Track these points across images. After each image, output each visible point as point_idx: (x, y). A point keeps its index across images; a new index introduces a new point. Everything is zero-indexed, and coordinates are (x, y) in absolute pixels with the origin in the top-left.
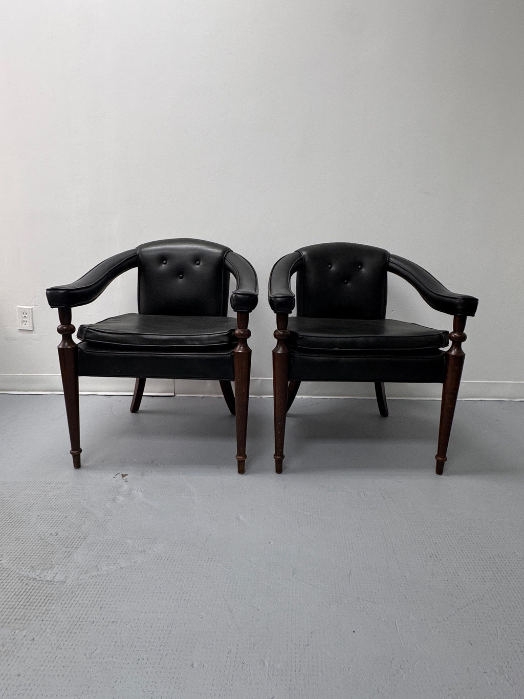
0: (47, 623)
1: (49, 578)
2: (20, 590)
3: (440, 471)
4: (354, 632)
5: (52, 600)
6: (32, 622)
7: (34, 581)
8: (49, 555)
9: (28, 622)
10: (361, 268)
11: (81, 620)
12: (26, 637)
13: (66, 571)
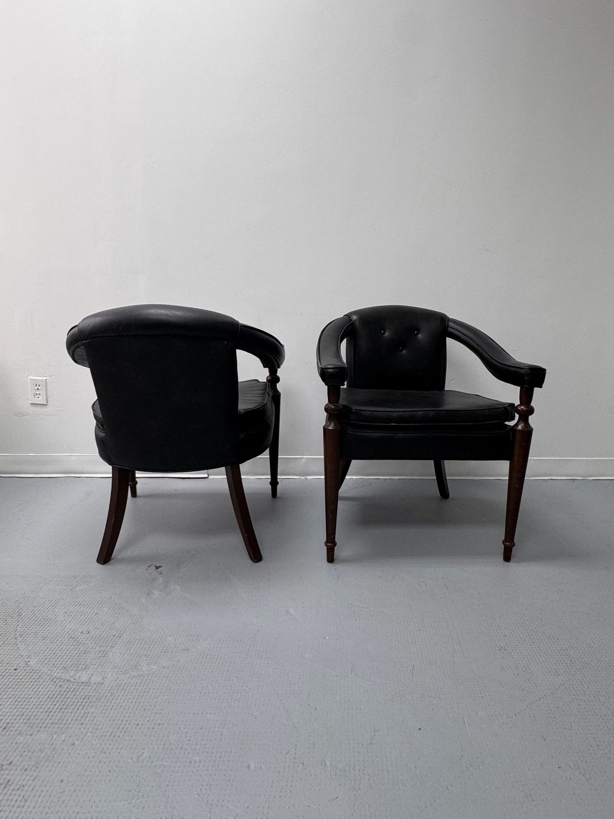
0: (88, 727)
1: (84, 679)
2: (53, 693)
3: (507, 557)
5: (90, 702)
6: (71, 726)
7: (68, 683)
8: (81, 655)
9: (66, 726)
10: (418, 334)
11: (124, 722)
12: (65, 742)
13: (103, 671)
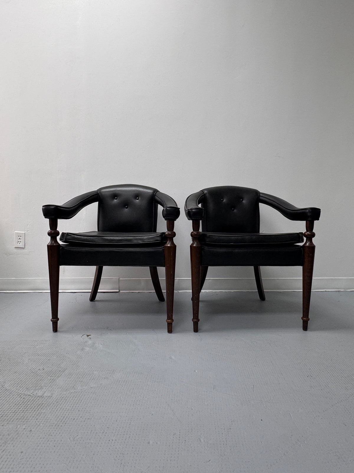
0: (41, 421)
2: (19, 402)
3: (305, 328)
4: (262, 420)
5: (43, 407)
6: (29, 420)
8: (38, 381)
9: (26, 420)
10: (242, 201)
11: (65, 418)
12: (25, 429)
13: (51, 390)
